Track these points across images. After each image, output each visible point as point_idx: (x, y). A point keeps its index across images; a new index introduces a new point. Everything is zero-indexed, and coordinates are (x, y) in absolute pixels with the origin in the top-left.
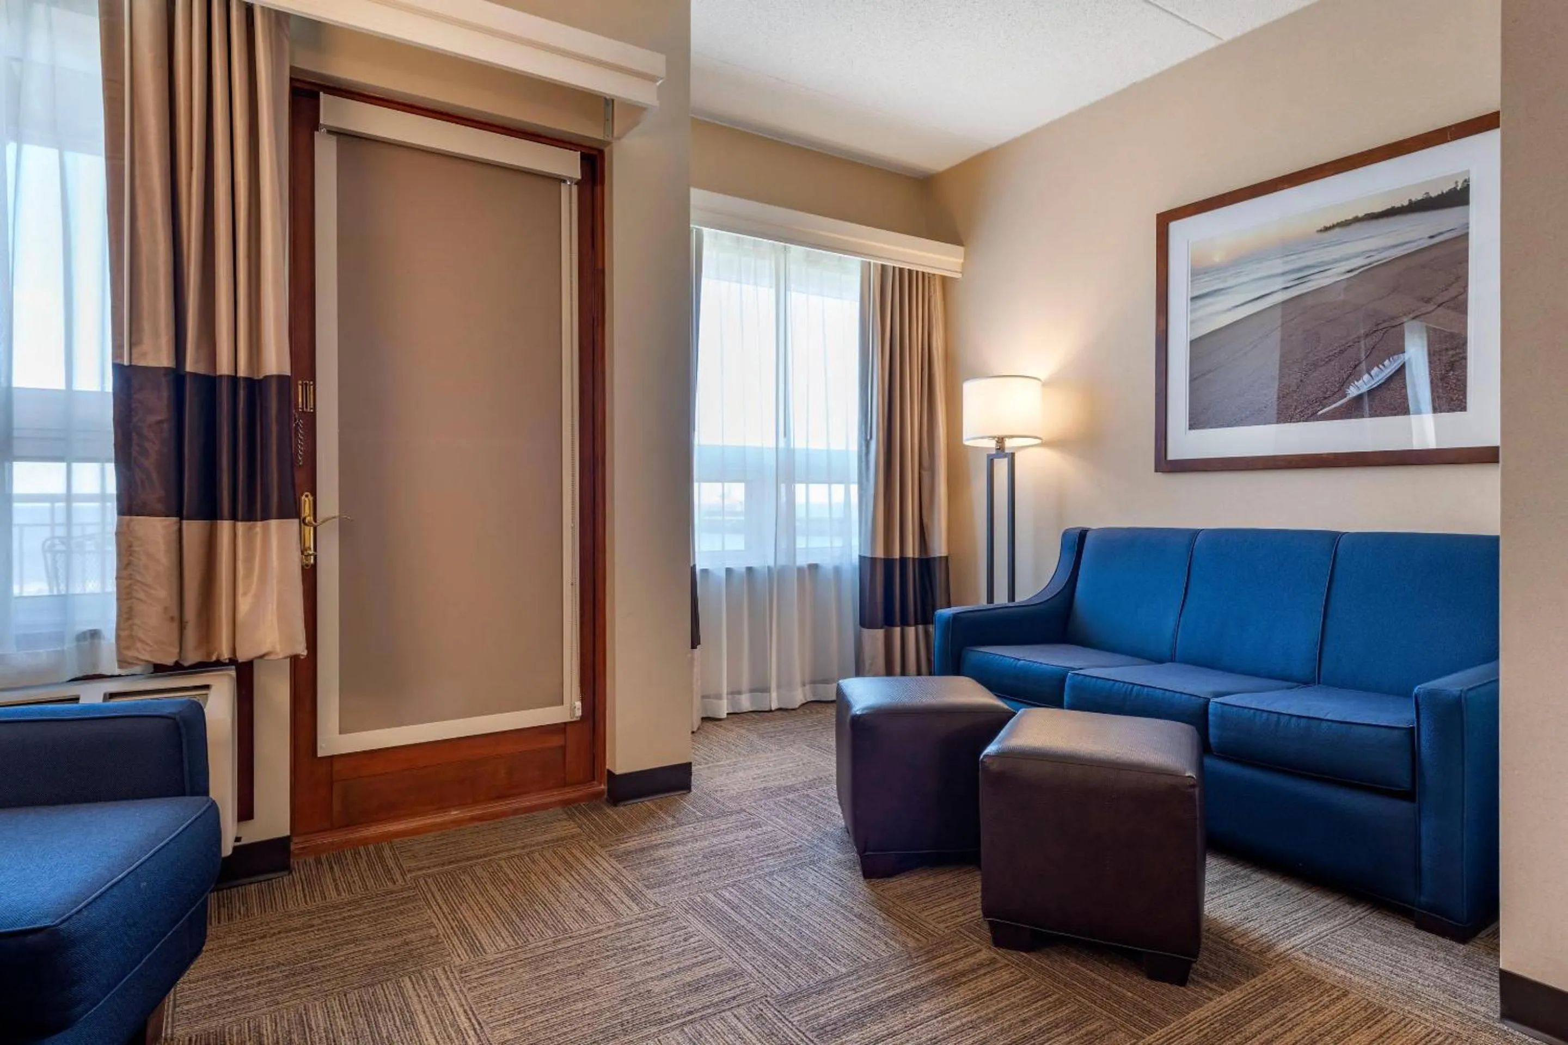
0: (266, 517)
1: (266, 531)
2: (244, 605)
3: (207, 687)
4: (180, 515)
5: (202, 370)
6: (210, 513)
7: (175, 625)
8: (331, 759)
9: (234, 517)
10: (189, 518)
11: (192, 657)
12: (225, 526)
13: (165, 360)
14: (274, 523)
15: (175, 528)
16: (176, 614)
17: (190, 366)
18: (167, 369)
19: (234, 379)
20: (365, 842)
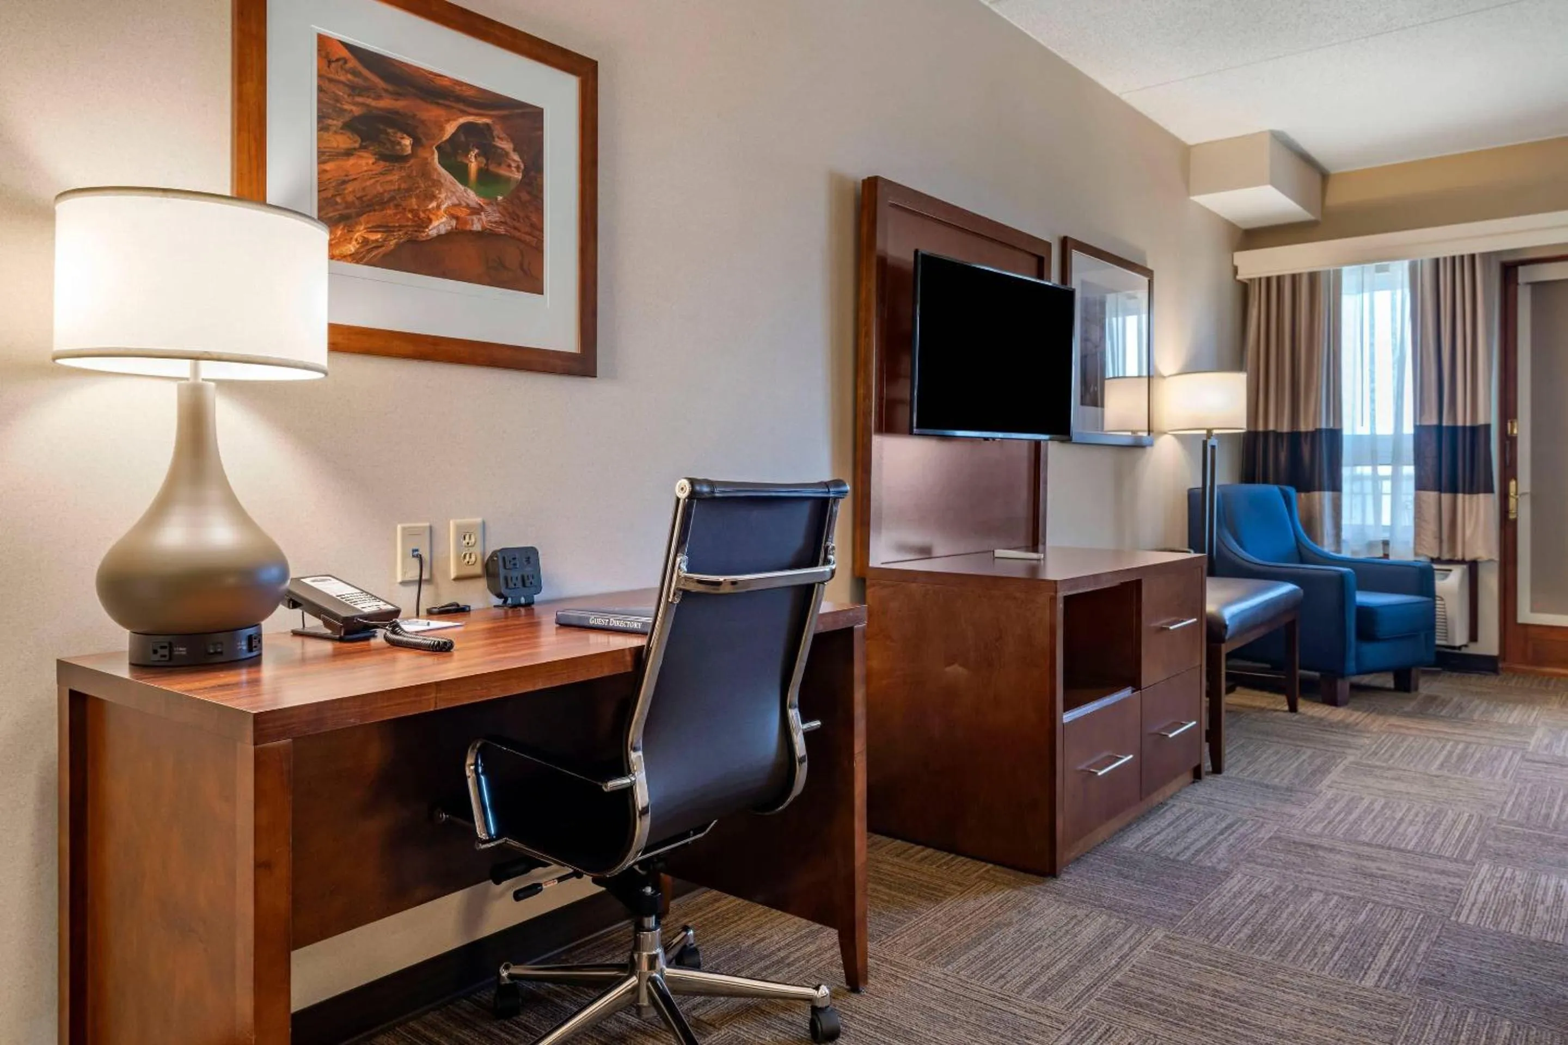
0: (1478, 492)
1: (1478, 499)
2: (1468, 532)
3: (1450, 570)
4: (1440, 490)
5: (1450, 424)
6: (1454, 490)
7: (1437, 540)
8: (1526, 626)
9: (1464, 492)
10: (1445, 492)
11: (1446, 556)
12: (1460, 496)
13: (1434, 422)
14: (1482, 496)
15: (1437, 497)
16: (1437, 535)
17: (1445, 424)
18: (1434, 426)
19: (1464, 428)
20: (1544, 674)
